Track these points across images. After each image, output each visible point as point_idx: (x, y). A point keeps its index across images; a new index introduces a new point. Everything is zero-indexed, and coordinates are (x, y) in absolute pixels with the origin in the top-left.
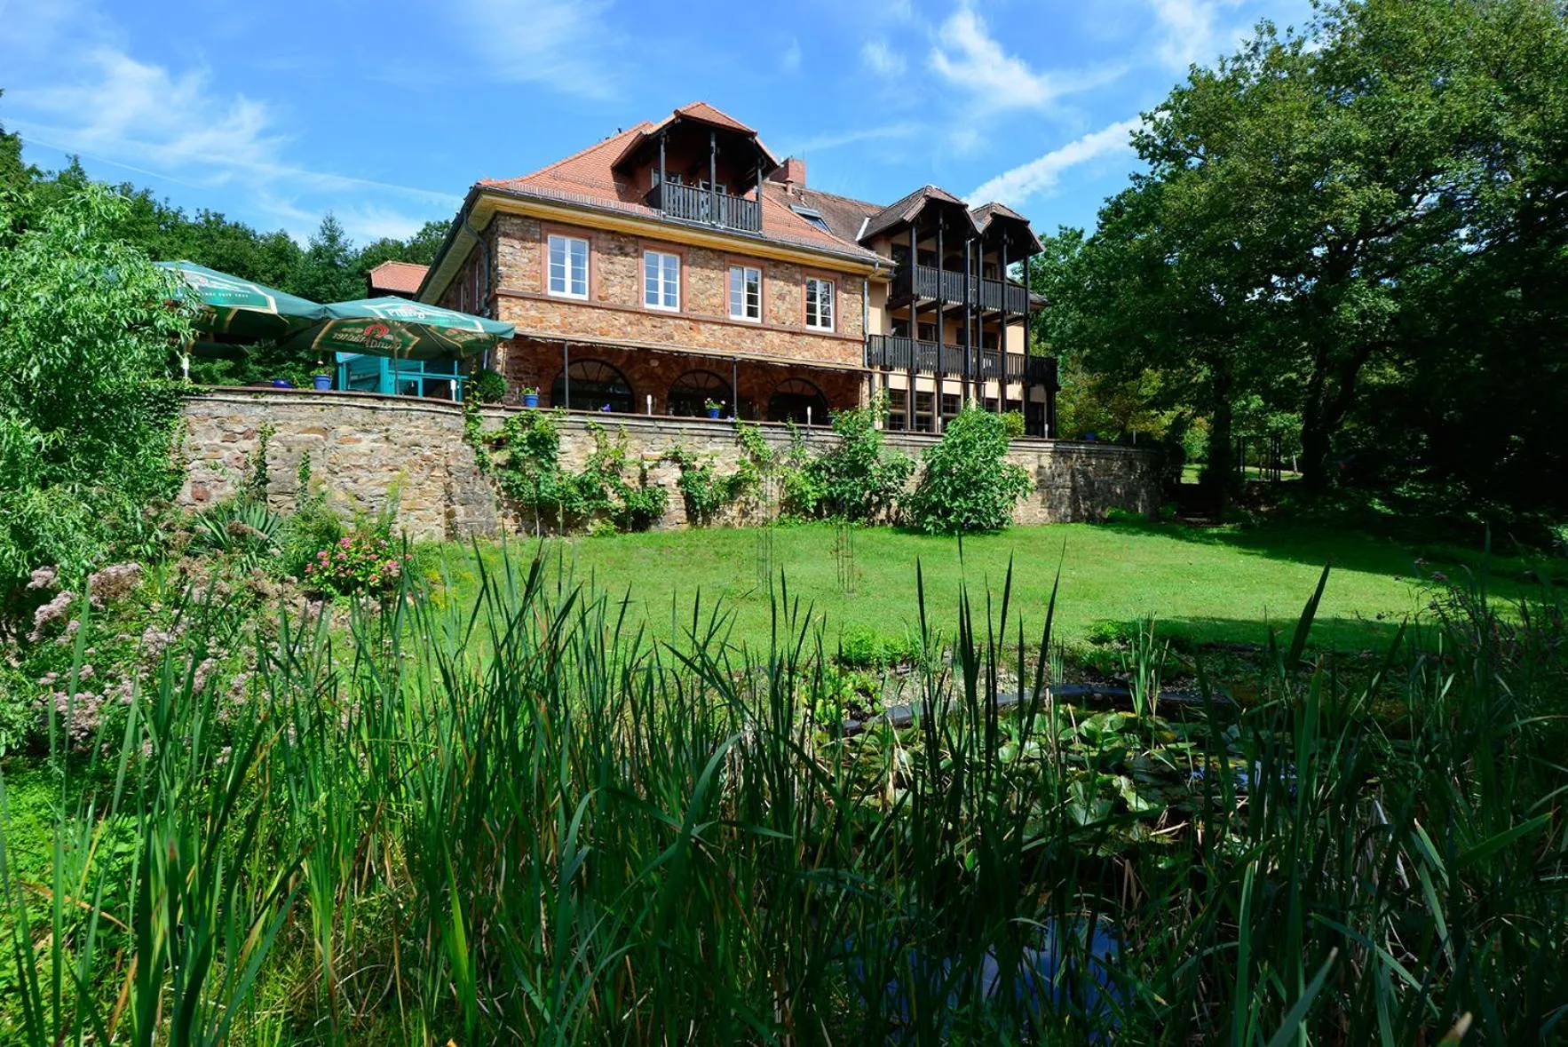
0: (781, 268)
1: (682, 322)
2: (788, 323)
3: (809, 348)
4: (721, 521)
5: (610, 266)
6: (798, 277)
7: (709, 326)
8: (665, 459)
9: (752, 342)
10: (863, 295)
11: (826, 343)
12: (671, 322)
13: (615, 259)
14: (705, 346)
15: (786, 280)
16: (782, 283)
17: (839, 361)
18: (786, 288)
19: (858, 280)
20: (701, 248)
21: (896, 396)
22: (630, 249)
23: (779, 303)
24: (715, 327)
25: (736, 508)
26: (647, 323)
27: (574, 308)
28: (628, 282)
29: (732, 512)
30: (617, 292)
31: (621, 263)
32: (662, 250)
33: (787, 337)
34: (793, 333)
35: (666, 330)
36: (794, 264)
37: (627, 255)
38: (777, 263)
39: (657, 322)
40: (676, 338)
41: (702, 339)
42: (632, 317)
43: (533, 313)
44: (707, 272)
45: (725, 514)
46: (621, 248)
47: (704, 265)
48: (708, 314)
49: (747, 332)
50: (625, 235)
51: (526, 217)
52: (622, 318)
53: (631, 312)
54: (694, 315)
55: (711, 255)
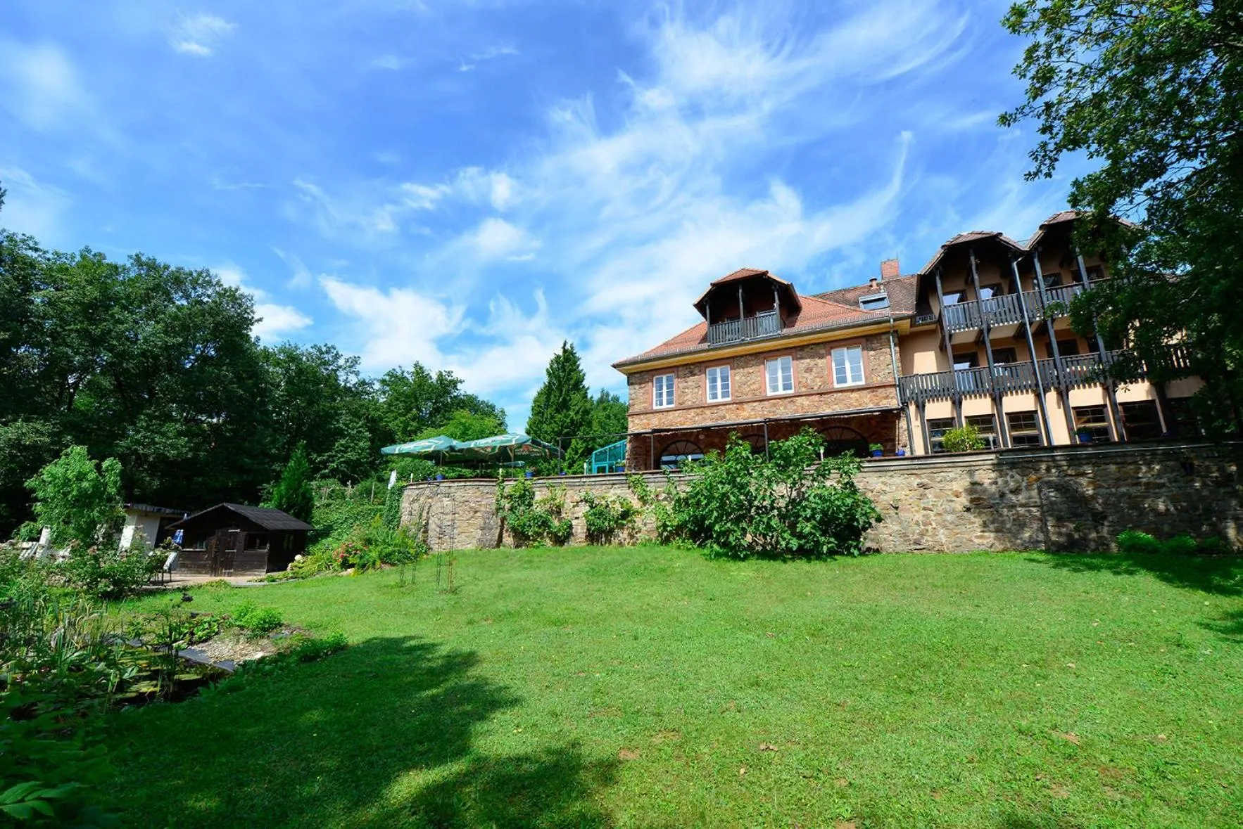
0: (806, 350)
1: (731, 406)
2: (816, 388)
3: (836, 402)
4: (617, 541)
5: (685, 384)
6: (823, 351)
7: (750, 404)
8: (582, 501)
9: (785, 408)
10: (890, 348)
11: (854, 395)
12: (723, 408)
13: (688, 379)
14: (748, 418)
15: (812, 357)
16: (808, 361)
17: (871, 406)
18: (813, 363)
19: (884, 337)
20: (742, 356)
21: (939, 426)
22: (696, 371)
23: (806, 375)
24: (755, 404)
25: (626, 532)
26: (708, 412)
27: (665, 414)
28: (696, 390)
29: (623, 535)
30: (689, 399)
31: (692, 380)
32: (717, 365)
33: (816, 398)
34: (821, 394)
35: (721, 413)
36: (818, 344)
37: (695, 375)
38: (802, 348)
39: (715, 410)
40: (728, 418)
41: (745, 414)
42: (698, 411)
43: (645, 421)
44: (747, 370)
45: (619, 536)
46: (691, 372)
47: (746, 365)
48: (750, 397)
49: (780, 402)
50: (692, 364)
51: (642, 372)
52: (692, 413)
53: (697, 408)
54: (738, 400)
55: (750, 358)
